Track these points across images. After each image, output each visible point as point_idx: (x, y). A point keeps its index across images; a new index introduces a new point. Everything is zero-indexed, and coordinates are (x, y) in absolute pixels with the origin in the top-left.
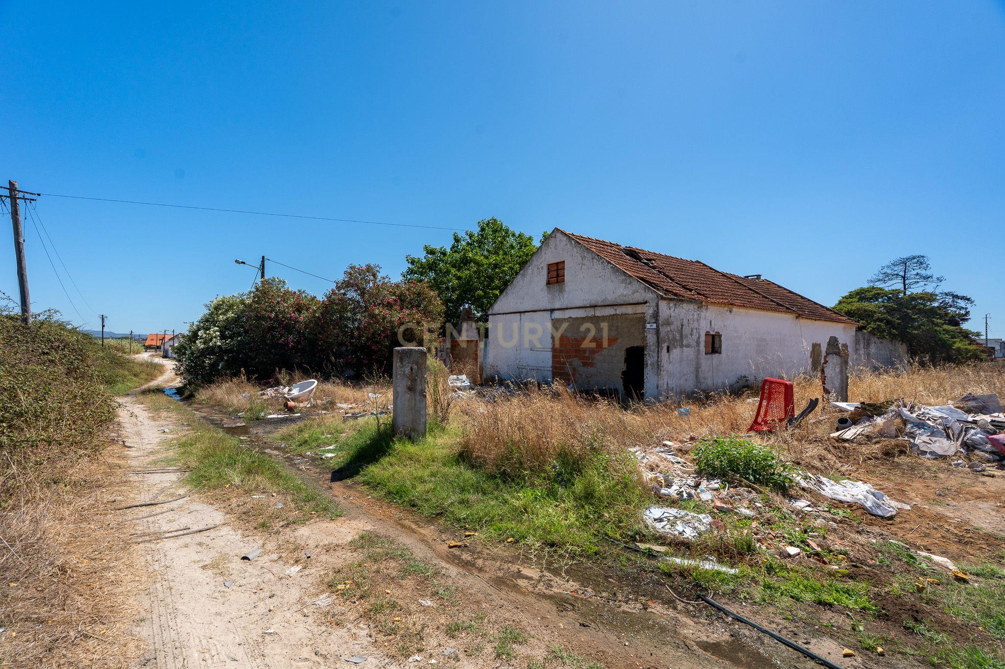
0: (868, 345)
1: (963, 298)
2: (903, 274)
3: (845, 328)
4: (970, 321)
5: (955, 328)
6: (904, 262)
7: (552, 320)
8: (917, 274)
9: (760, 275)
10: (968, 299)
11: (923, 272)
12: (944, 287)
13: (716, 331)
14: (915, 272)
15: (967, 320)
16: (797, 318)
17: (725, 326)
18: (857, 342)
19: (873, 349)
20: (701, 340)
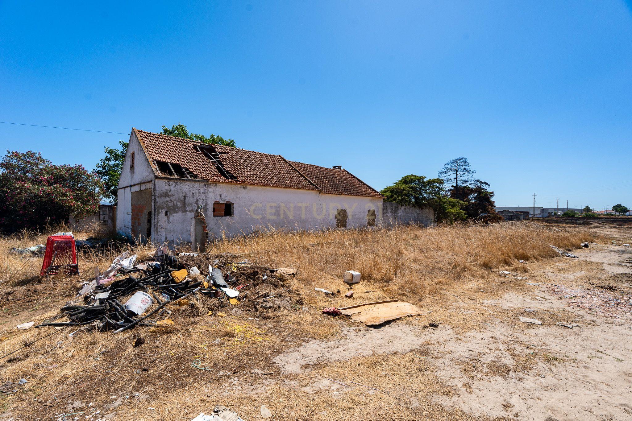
0: (396, 210)
1: (485, 183)
2: (456, 168)
3: (372, 200)
4: (494, 196)
5: (455, 200)
6: (456, 161)
7: (131, 193)
8: (464, 169)
9: (341, 166)
10: (487, 184)
11: (466, 168)
12: (476, 177)
13: (226, 201)
14: (463, 168)
15: (493, 195)
16: (320, 193)
17: (237, 198)
18: (384, 208)
19: (401, 212)
20: (208, 207)
